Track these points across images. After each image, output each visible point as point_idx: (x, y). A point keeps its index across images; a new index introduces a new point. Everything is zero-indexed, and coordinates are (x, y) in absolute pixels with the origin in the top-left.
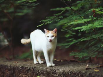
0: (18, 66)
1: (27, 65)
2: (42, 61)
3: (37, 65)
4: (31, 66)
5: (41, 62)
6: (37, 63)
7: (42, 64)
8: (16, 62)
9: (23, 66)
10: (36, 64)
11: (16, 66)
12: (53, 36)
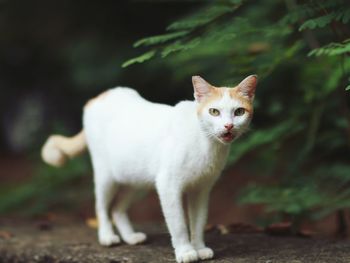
0: (24, 255)
1: (69, 252)
2: (136, 230)
3: (118, 249)
4: (90, 257)
5: (132, 237)
6: (116, 239)
7: (138, 244)
8: (7, 236)
9: (48, 253)
10: (113, 245)
11: (9, 256)
12: (238, 112)
